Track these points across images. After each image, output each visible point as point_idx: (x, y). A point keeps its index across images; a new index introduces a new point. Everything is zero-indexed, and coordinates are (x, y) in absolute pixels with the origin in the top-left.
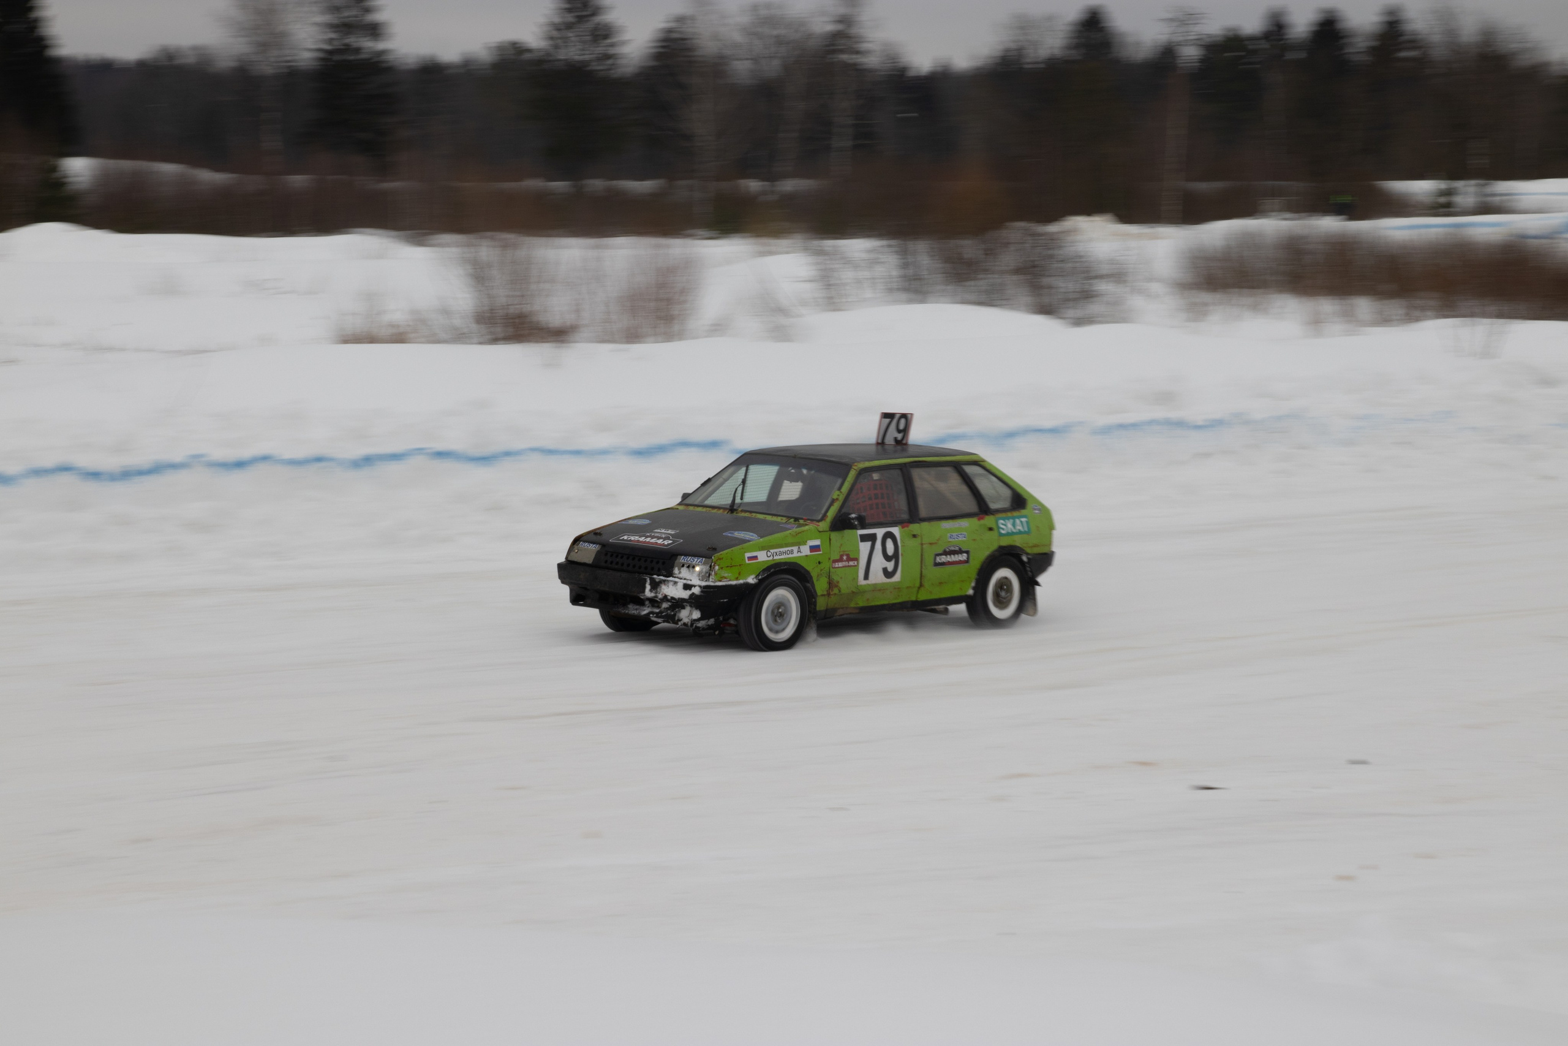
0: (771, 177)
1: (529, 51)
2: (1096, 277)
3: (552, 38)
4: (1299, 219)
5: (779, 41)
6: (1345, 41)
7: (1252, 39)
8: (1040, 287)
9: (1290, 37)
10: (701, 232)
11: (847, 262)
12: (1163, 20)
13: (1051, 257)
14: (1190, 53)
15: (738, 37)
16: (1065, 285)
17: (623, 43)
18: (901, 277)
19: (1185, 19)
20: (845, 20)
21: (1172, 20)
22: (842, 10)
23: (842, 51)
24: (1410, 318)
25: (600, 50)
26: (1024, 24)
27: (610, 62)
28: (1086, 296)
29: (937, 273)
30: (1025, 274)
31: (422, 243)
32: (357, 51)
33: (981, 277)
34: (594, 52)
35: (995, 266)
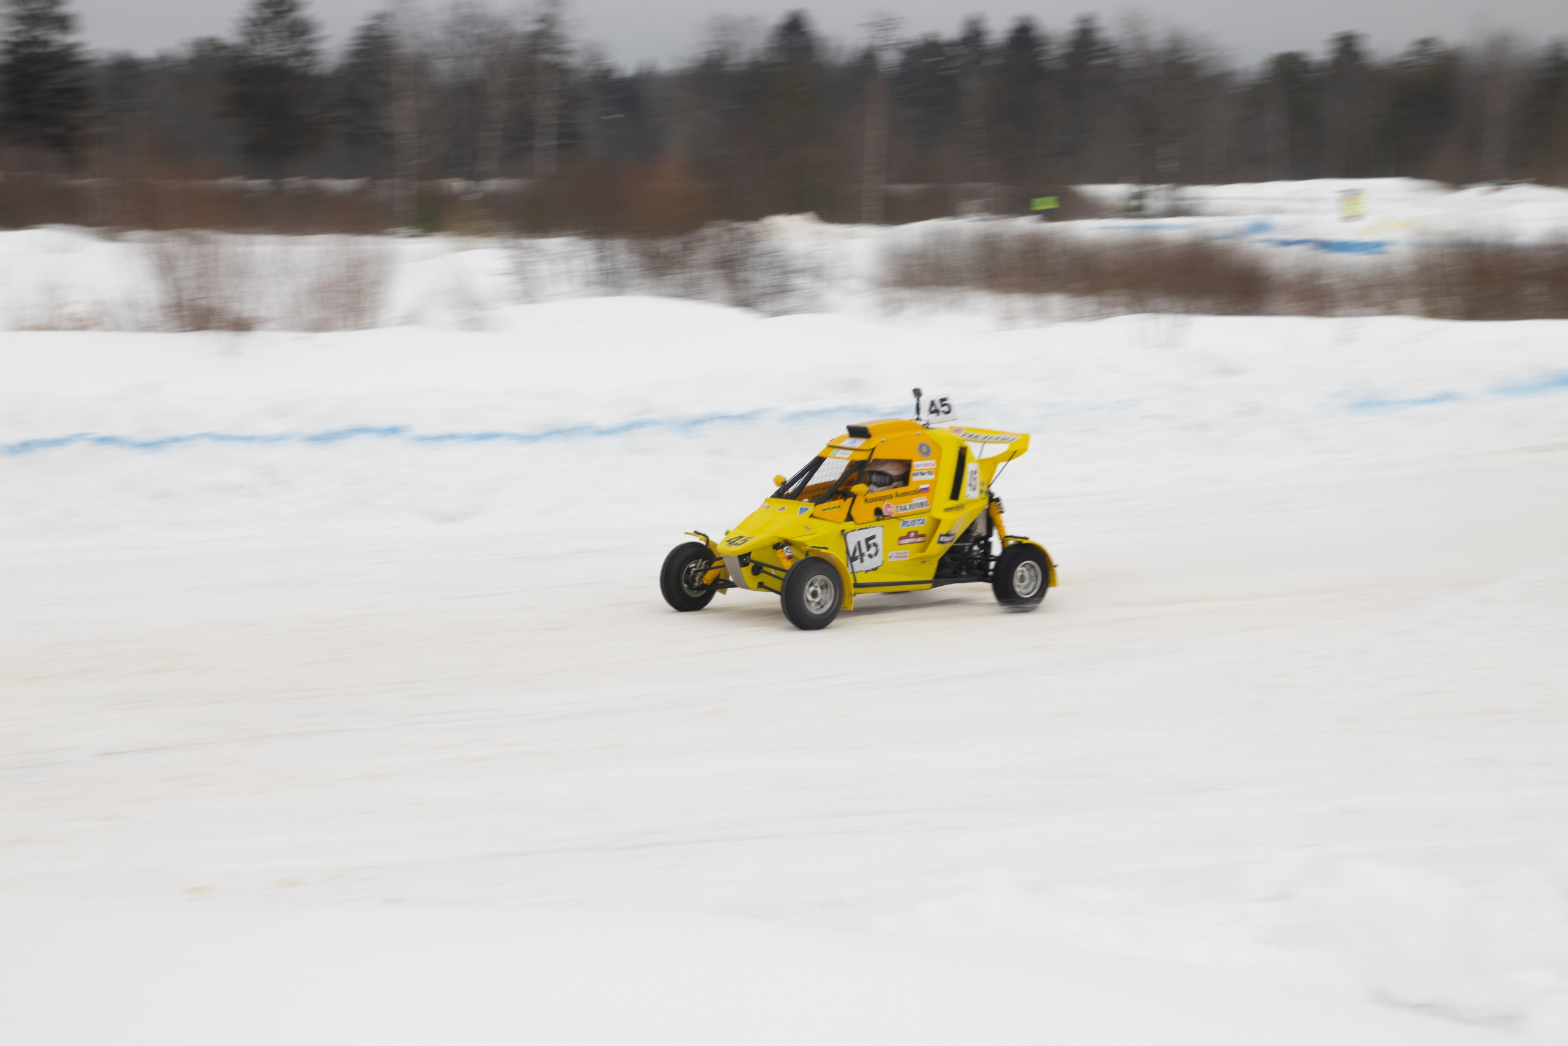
0: (475, 176)
1: (229, 46)
2: (793, 272)
3: (247, 34)
5: (481, 40)
6: (1039, 49)
7: (952, 44)
8: (737, 281)
9: (988, 43)
10: (402, 230)
11: (546, 258)
13: (749, 251)
14: (891, 58)
15: (438, 36)
16: (761, 280)
17: (322, 39)
18: (601, 270)
19: (885, 24)
20: (547, 20)
21: (872, 24)
22: (544, 10)
23: (545, 51)
24: (1099, 315)
25: (297, 46)
26: (724, 26)
27: (308, 58)
28: (782, 290)
29: (635, 267)
30: (723, 268)
31: (113, 239)
32: (45, 43)
33: (678, 271)
34: (291, 48)
35: (692, 260)
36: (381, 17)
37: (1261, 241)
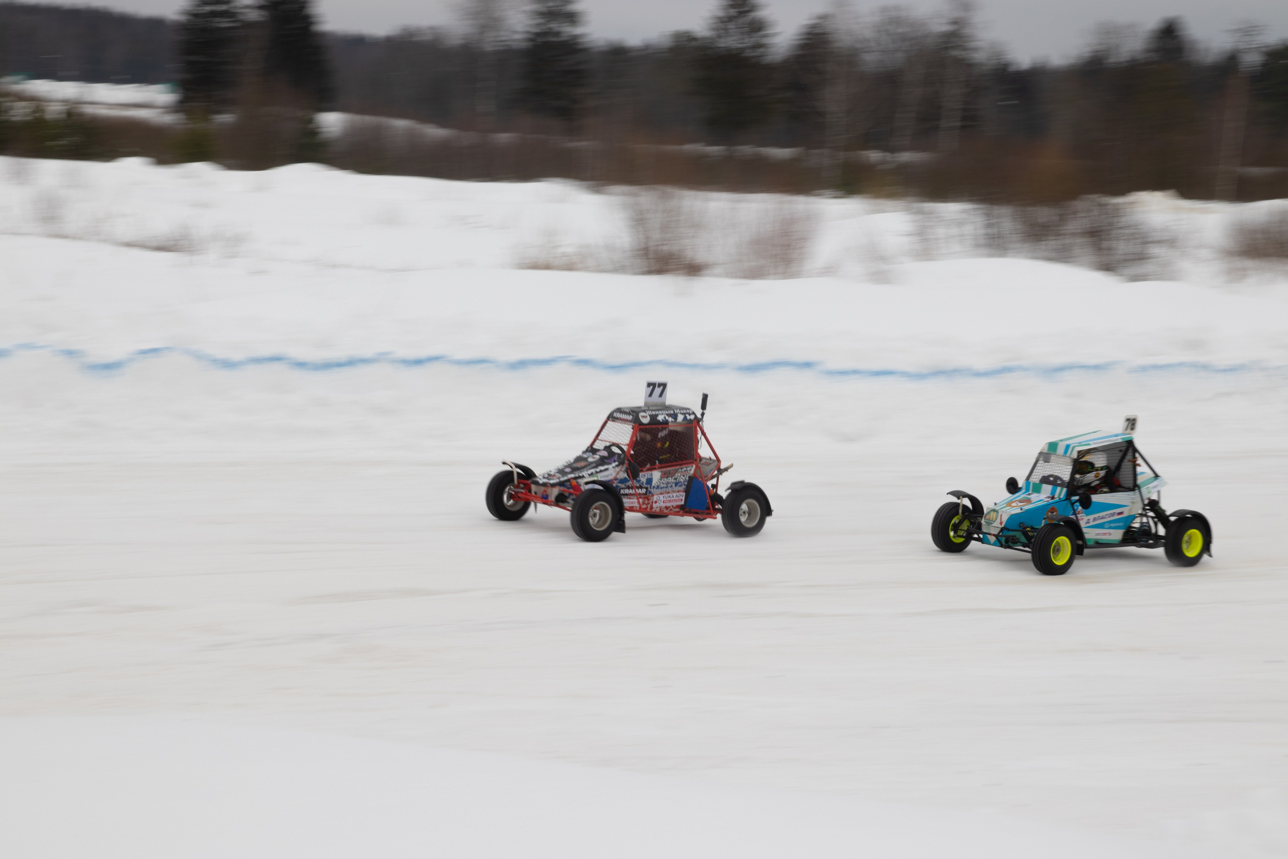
0: (890, 150)
1: (695, 39)
2: (1152, 242)
3: (714, 29)
5: (904, 38)
10: (828, 192)
13: (1115, 224)
14: (1252, 60)
15: (868, 33)
16: (1125, 248)
17: (774, 35)
18: (987, 234)
19: (1249, 30)
20: (959, 22)
21: (1237, 30)
22: (956, 14)
23: (954, 48)
25: (754, 40)
26: (1109, 31)
27: (762, 50)
28: (1141, 258)
29: (1017, 233)
30: (1093, 236)
31: (596, 190)
32: (558, 34)
33: (1054, 238)
34: (749, 41)
35: (1065, 230)
36: (824, 17)
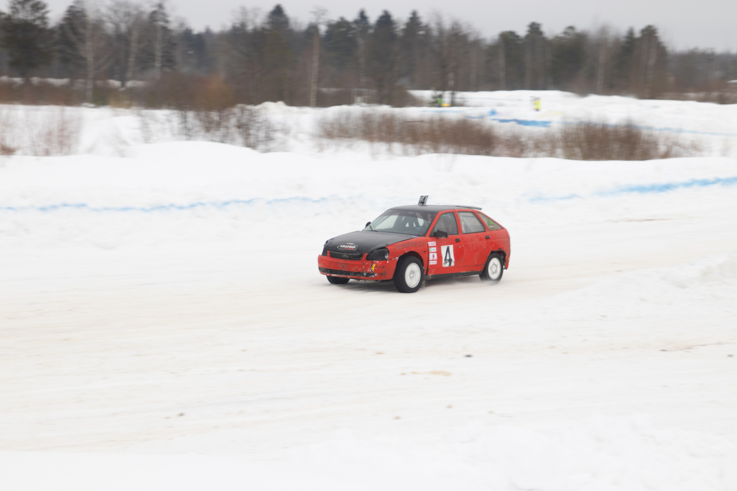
0: (123, 80)
1: (4, 14)
2: (274, 131)
4: (369, 106)
6: (394, 26)
7: (352, 23)
8: (249, 135)
9: (369, 22)
10: (88, 104)
11: (157, 121)
12: (312, 12)
13: (254, 120)
14: (323, 29)
15: (106, 11)
16: (259, 134)
17: (50, 12)
18: (181, 128)
19: (322, 12)
20: (160, 6)
23: (159, 20)
24: (419, 153)
25: (38, 14)
26: (244, 11)
27: (45, 20)
28: (269, 139)
29: (198, 127)
30: (241, 128)
33: (217, 129)
34: (35, 15)
37: (494, 120)
